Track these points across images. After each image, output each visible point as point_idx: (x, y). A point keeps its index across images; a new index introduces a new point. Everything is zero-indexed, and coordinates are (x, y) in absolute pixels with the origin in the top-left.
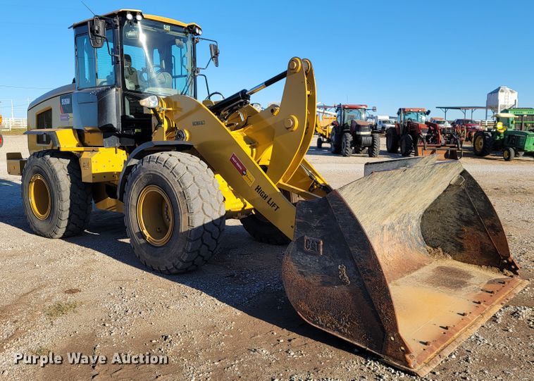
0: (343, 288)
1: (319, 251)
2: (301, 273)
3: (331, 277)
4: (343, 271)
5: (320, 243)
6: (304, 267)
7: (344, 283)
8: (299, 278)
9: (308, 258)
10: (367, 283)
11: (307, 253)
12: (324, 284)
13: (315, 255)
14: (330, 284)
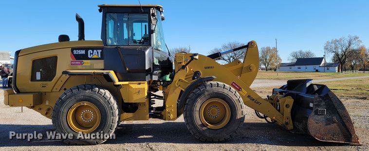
0: (335, 124)
1: (324, 113)
2: (317, 123)
3: (329, 122)
4: (335, 118)
5: (324, 110)
6: (318, 120)
7: (336, 123)
8: (316, 125)
9: (320, 117)
10: (344, 121)
11: (319, 115)
12: (327, 125)
13: (322, 115)
14: (329, 124)
